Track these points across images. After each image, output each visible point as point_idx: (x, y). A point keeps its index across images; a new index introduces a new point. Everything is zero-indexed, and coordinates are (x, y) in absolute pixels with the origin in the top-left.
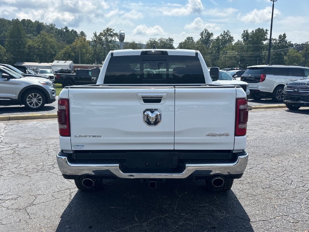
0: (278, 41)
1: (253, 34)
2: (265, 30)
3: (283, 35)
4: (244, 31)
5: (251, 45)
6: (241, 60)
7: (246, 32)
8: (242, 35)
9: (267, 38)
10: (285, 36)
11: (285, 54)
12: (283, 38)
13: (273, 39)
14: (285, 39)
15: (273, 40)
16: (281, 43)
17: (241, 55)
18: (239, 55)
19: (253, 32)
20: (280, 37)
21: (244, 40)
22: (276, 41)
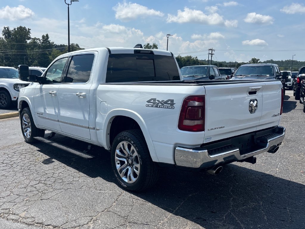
0: (42, 41)
1: (15, 32)
2: (27, 29)
3: (46, 35)
4: (5, 28)
5: (15, 43)
6: (6, 58)
7: (6, 29)
8: (3, 32)
9: (30, 37)
10: (48, 36)
11: (50, 54)
12: (46, 38)
13: (36, 38)
14: (48, 39)
15: (37, 40)
16: (44, 43)
17: (5, 52)
18: (2, 52)
19: (15, 29)
20: (43, 37)
21: (6, 37)
22: (40, 41)
